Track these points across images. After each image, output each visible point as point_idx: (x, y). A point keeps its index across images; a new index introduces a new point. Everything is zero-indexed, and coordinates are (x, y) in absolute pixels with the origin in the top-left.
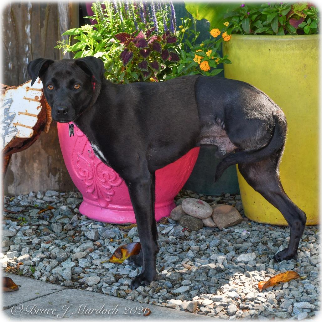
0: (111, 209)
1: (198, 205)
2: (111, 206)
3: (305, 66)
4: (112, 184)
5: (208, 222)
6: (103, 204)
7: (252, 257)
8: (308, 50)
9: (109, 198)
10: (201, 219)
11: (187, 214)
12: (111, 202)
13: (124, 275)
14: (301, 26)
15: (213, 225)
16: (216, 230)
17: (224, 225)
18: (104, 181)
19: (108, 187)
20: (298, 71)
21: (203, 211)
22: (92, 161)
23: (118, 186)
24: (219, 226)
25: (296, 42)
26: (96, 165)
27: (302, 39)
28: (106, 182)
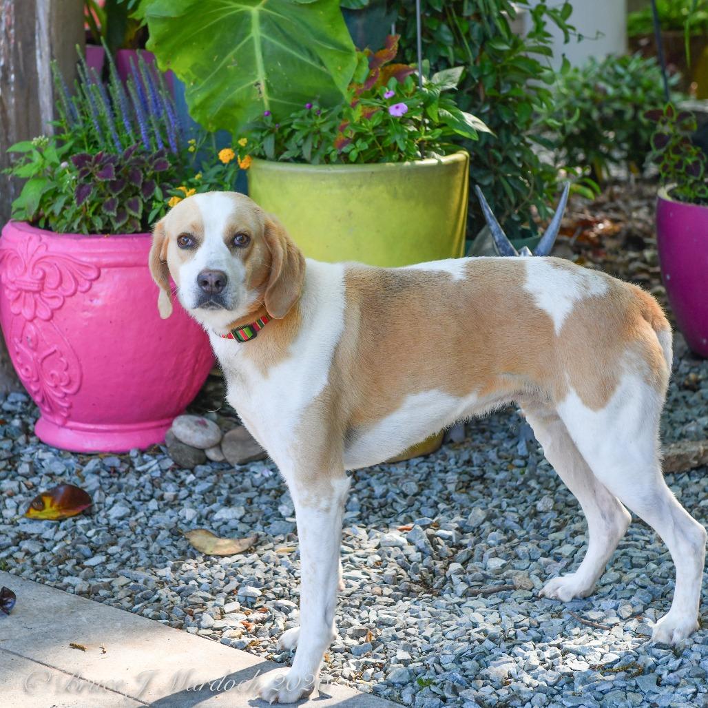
0: (71, 428)
1: (195, 427)
2: (71, 424)
3: (350, 213)
4: (65, 390)
5: (212, 454)
6: (59, 421)
7: (239, 513)
8: (354, 189)
9: (65, 412)
10: (202, 450)
11: (180, 442)
12: (69, 418)
13: (33, 534)
14: (345, 149)
15: (220, 458)
16: (225, 466)
17: (238, 459)
18: (53, 385)
19: (60, 395)
20: (339, 221)
21: (202, 436)
22: (35, 354)
23: (75, 394)
24: (230, 460)
25: (336, 175)
26: (39, 361)
27: (343, 171)
28: (56, 387)
